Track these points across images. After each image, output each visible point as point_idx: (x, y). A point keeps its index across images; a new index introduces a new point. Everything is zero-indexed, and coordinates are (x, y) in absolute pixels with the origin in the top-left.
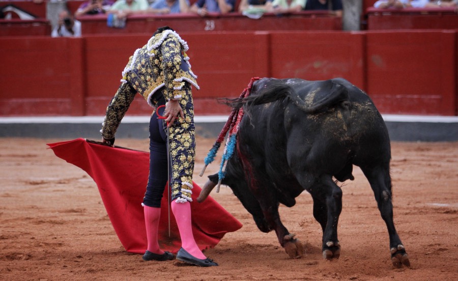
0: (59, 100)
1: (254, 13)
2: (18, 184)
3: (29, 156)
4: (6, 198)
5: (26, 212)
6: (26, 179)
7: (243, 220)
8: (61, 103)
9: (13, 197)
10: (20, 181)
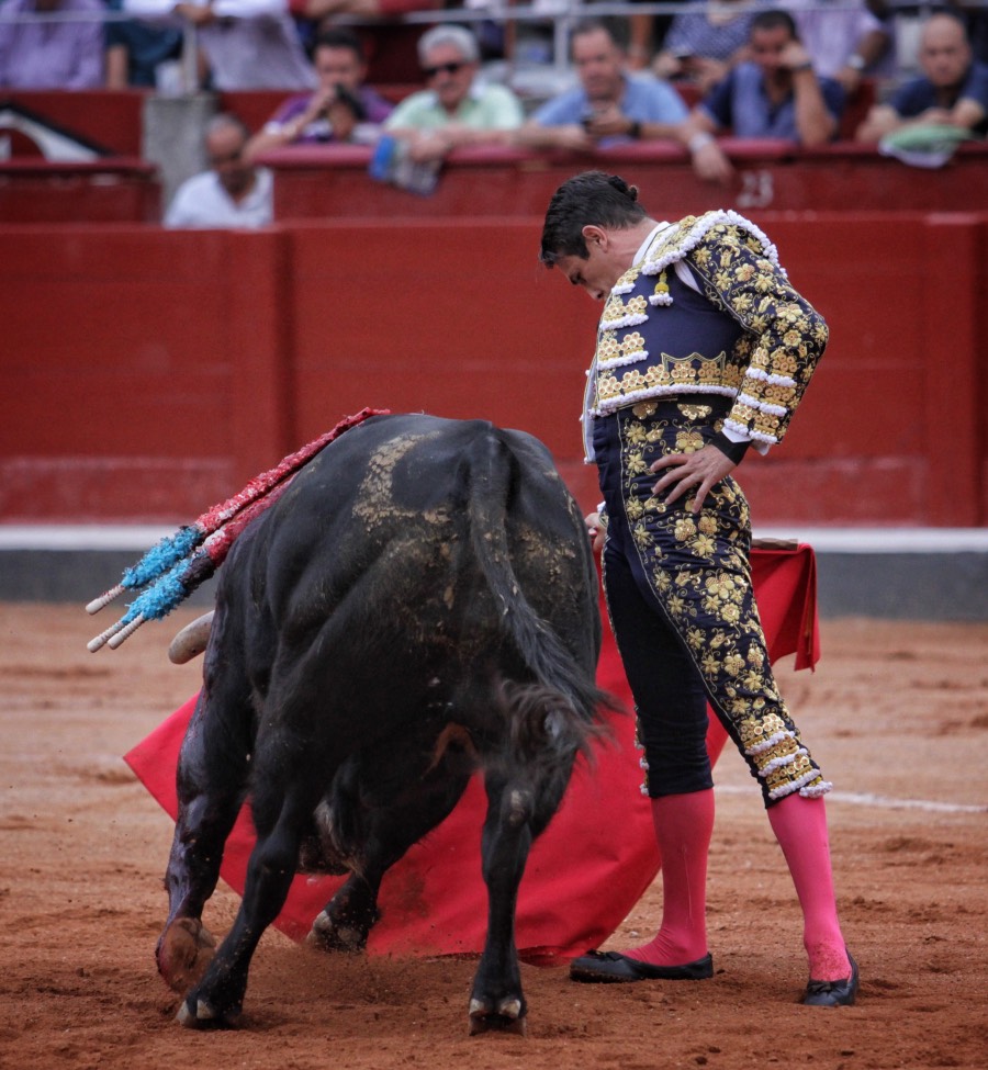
0: (190, 464)
1: (925, 148)
2: (51, 779)
3: (83, 673)
4: (15, 833)
5: (96, 889)
6: (82, 760)
7: (917, 927)
8: (196, 474)
9: (44, 829)
10: (62, 770)
